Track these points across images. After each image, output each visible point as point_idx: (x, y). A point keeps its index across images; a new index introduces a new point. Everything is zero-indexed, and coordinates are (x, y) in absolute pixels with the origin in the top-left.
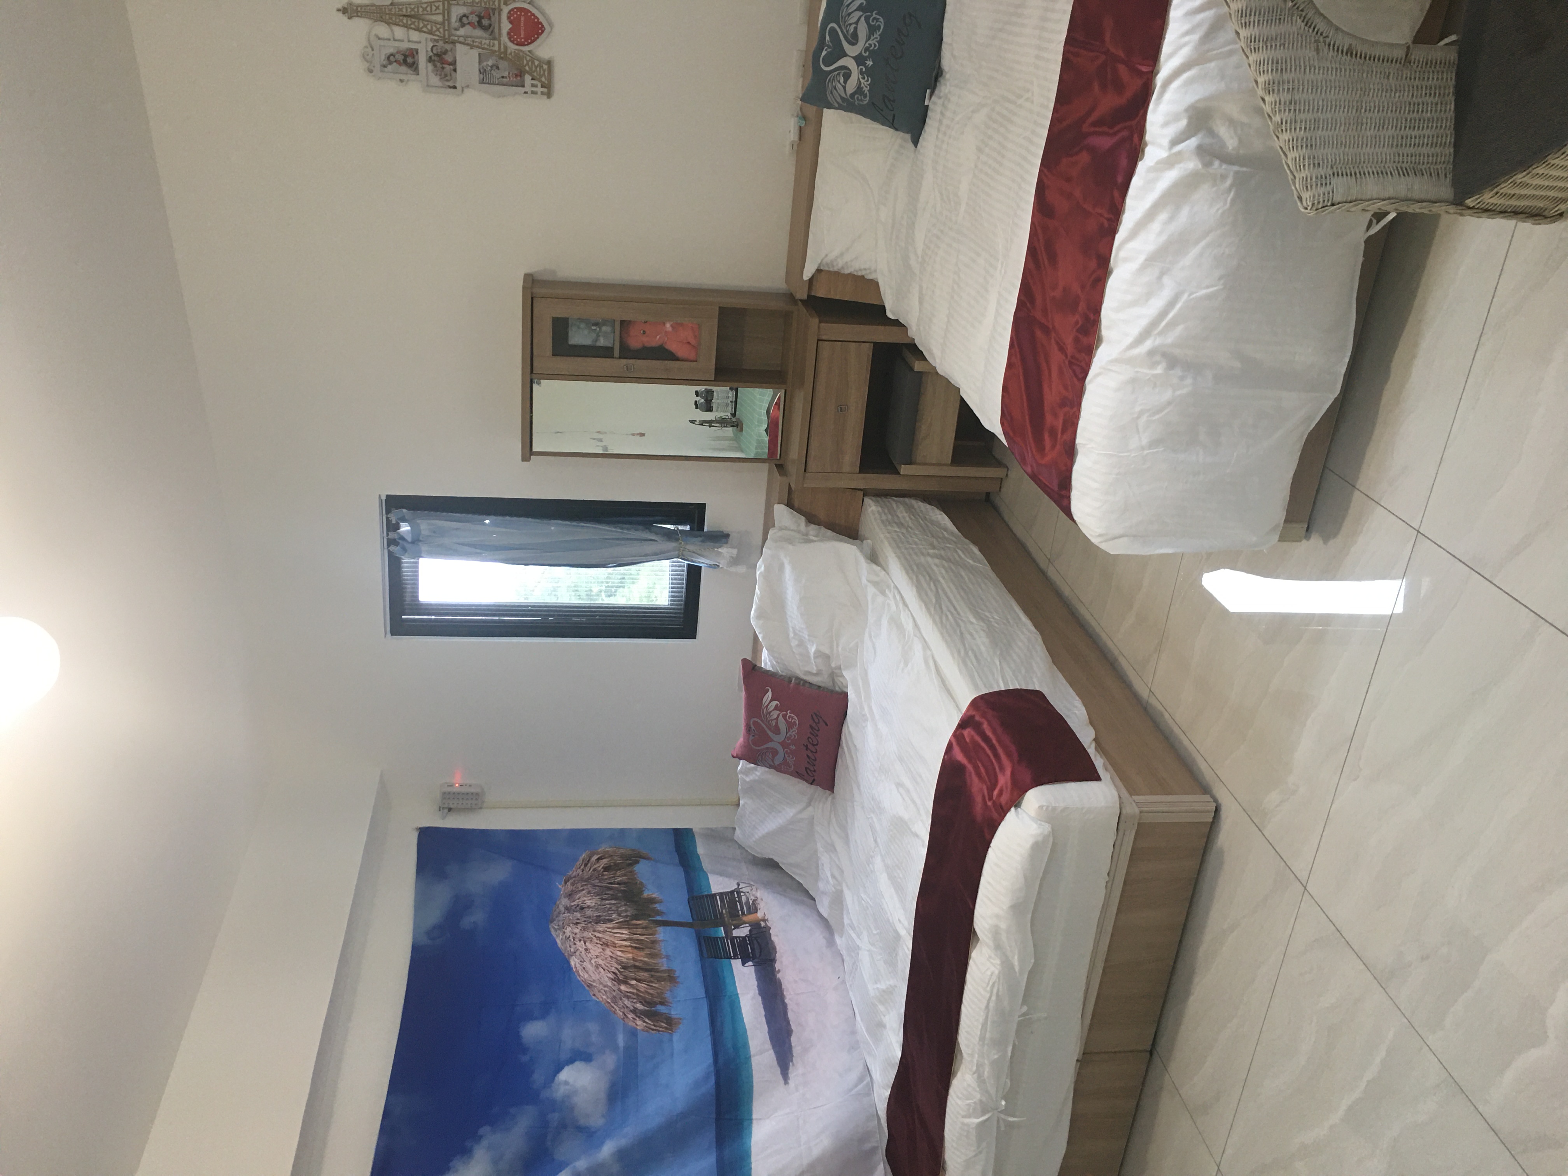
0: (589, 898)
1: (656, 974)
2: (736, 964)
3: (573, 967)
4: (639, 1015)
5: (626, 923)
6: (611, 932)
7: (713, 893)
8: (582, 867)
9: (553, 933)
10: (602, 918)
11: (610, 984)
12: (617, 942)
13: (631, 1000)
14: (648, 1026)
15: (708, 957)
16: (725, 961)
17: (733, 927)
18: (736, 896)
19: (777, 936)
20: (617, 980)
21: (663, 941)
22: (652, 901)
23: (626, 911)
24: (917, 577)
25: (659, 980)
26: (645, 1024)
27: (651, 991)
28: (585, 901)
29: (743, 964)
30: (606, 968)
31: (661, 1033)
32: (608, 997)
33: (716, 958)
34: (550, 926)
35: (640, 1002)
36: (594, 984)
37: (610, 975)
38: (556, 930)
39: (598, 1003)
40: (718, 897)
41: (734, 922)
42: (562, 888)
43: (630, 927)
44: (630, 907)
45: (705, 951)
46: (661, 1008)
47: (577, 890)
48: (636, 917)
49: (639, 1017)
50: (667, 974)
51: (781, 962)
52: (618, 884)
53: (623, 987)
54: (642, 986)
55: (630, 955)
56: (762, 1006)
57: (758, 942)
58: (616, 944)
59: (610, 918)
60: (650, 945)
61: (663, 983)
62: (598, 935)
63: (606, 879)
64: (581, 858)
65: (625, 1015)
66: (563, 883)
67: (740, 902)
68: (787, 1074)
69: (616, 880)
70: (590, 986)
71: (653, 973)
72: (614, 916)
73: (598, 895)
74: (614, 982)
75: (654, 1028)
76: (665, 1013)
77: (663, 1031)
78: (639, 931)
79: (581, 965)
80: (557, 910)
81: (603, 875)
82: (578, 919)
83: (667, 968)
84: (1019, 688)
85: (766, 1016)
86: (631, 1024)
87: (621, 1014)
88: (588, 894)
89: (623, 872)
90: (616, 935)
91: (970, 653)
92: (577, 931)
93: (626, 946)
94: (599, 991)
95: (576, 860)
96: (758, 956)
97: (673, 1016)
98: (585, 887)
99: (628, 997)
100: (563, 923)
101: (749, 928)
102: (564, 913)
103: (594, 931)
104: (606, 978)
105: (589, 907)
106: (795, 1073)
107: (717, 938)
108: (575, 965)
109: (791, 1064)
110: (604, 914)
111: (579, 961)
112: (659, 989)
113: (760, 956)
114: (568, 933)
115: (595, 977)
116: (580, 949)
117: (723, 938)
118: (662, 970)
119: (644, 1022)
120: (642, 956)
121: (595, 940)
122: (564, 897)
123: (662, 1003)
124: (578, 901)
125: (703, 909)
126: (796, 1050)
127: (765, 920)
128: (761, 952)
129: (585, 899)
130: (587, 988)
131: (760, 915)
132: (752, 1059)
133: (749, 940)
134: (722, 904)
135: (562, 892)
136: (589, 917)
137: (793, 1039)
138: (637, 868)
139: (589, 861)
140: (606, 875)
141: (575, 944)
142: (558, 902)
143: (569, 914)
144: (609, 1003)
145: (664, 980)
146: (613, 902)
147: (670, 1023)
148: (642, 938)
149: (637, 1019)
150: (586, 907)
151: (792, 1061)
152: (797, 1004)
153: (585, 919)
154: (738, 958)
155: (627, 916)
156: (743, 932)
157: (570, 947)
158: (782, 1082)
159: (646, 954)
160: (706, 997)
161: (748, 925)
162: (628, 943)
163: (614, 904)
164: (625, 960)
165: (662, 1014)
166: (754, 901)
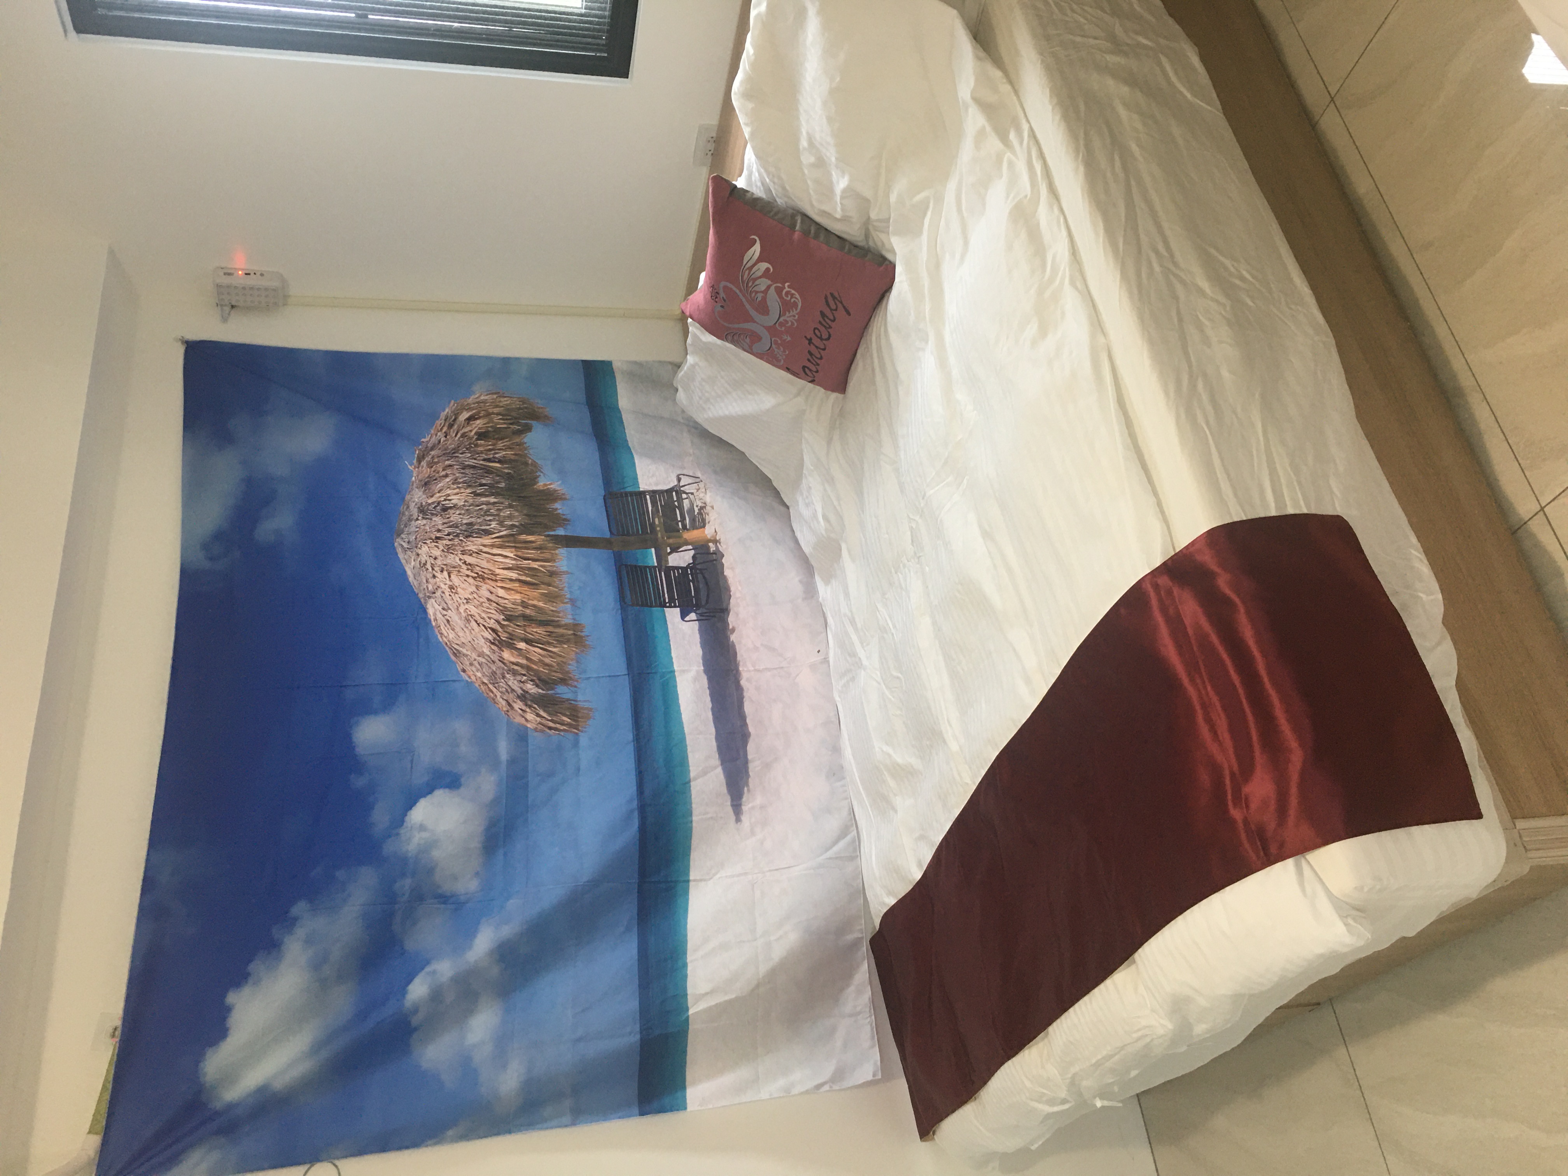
0: (455, 491)
1: (556, 631)
2: (673, 614)
3: (432, 618)
4: (529, 703)
5: (512, 539)
6: (489, 553)
7: (641, 490)
8: (445, 429)
9: (401, 556)
10: (476, 527)
11: (486, 651)
12: (498, 571)
13: (519, 678)
14: (544, 721)
15: (633, 605)
16: (656, 610)
17: (669, 550)
18: (675, 499)
19: (732, 569)
20: (499, 643)
21: (567, 573)
22: (550, 496)
23: (510, 517)
24: (1086, 134)
25: (561, 640)
26: (538, 719)
27: (547, 660)
28: (449, 495)
29: (683, 616)
30: (481, 621)
31: (562, 733)
32: (484, 675)
33: (642, 605)
34: (396, 544)
35: (531, 681)
36: (464, 651)
37: (488, 635)
38: (405, 550)
39: (469, 684)
40: (648, 497)
41: (671, 541)
42: (416, 472)
43: (517, 545)
44: (517, 510)
45: (628, 593)
46: (562, 691)
47: (437, 475)
48: (525, 529)
49: (530, 707)
50: (571, 632)
51: (737, 614)
52: (500, 462)
53: (507, 655)
54: (536, 652)
55: (518, 597)
56: (708, 692)
57: (704, 577)
58: (496, 575)
59: (488, 527)
60: (547, 579)
61: (566, 646)
62: (469, 559)
63: (482, 452)
64: (443, 415)
65: (509, 705)
66: (415, 461)
67: (681, 507)
68: (740, 805)
69: (497, 456)
70: (457, 654)
71: (551, 629)
72: (494, 525)
73: (469, 486)
74: (493, 647)
75: (551, 724)
76: (568, 700)
77: (564, 730)
78: (532, 553)
79: (444, 616)
80: (407, 513)
81: (476, 445)
82: (439, 531)
83: (571, 621)
84: (1305, 511)
85: (712, 709)
86: (519, 720)
87: (504, 703)
88: (453, 484)
89: (508, 443)
90: (497, 558)
91: (1200, 385)
92: (436, 552)
93: (511, 580)
94: (471, 664)
95: (435, 416)
96: (703, 603)
97: (581, 704)
98: (449, 472)
99: (515, 673)
100: (416, 539)
101: (692, 552)
102: (417, 519)
103: (464, 552)
104: (481, 638)
105: (455, 507)
106: (752, 802)
107: (646, 567)
108: (435, 614)
109: (746, 789)
110: (479, 520)
111: (440, 608)
112: (560, 656)
113: (707, 602)
114: (424, 558)
115: (465, 637)
116: (442, 586)
117: (655, 567)
118: (566, 625)
119: (538, 715)
120: (535, 598)
121: (464, 569)
122: (417, 488)
123: (563, 681)
124: (438, 495)
125: (625, 516)
126: (754, 767)
127: (716, 542)
128: (708, 596)
129: (449, 492)
130: (453, 658)
131: (708, 531)
132: (692, 784)
133: (691, 574)
134: (654, 509)
135: (414, 478)
136: (456, 526)
137: (751, 748)
138: (529, 439)
139: (455, 420)
140: (481, 445)
141: (434, 577)
142: (408, 497)
143: (425, 522)
144: (486, 684)
145: (568, 641)
146: (492, 499)
147: (576, 714)
148: (535, 565)
149: (528, 710)
150: (451, 508)
151: (748, 786)
152: (758, 688)
153: (450, 530)
154: (675, 607)
155: (513, 526)
156: (681, 559)
157: (427, 582)
158: (733, 818)
159: (543, 594)
160: (628, 674)
161: (690, 547)
162: (513, 575)
163: (495, 503)
164: (510, 605)
165: (563, 701)
166: (702, 508)
